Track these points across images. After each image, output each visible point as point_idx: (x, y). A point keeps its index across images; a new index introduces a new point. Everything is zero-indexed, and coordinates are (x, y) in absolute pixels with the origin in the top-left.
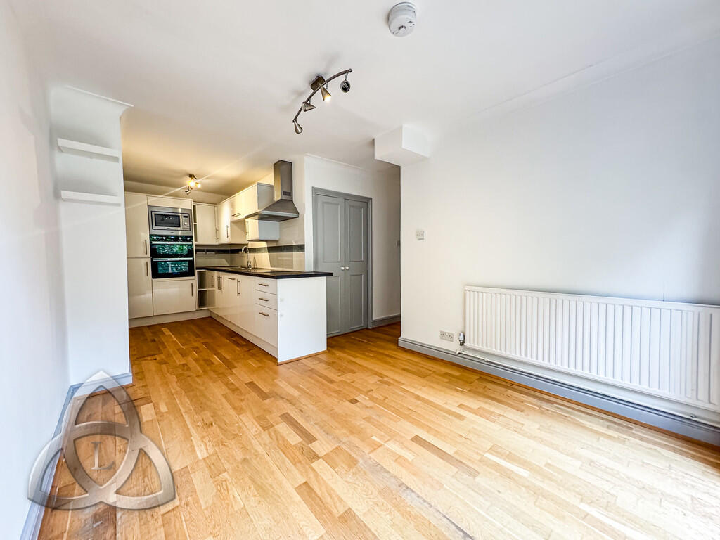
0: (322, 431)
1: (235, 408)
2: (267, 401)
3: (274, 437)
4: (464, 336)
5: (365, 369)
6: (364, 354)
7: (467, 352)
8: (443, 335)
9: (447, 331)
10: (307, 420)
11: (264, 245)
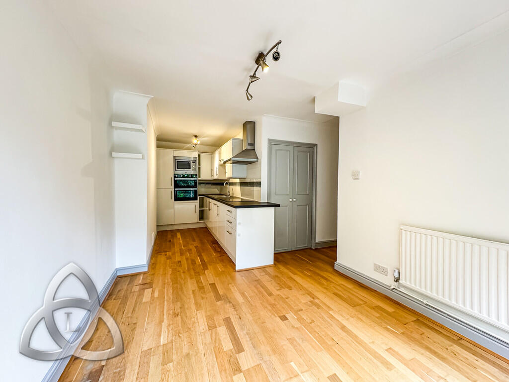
0: (250, 342)
1: (196, 304)
2: (219, 303)
3: (213, 339)
4: (399, 273)
5: (301, 288)
6: (302, 272)
7: (402, 290)
8: (377, 268)
9: (380, 265)
10: (242, 329)
11: (238, 181)
